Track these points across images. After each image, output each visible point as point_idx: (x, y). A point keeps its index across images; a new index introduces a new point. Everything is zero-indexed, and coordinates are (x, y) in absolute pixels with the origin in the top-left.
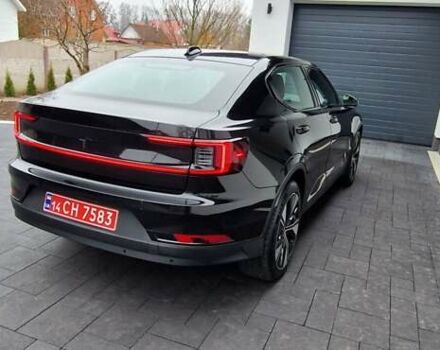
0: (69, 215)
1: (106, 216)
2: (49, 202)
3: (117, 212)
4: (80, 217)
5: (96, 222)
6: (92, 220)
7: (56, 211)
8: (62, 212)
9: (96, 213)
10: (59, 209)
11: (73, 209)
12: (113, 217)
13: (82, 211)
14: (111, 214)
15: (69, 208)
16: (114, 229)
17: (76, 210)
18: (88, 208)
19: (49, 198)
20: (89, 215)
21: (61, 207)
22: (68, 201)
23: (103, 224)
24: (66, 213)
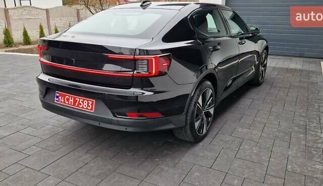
0: (68, 104)
1: (88, 103)
2: (57, 97)
4: (74, 105)
5: (83, 107)
7: (61, 102)
8: (64, 102)
9: (83, 102)
10: (63, 101)
11: (70, 100)
12: (92, 104)
13: (75, 101)
14: (91, 102)
15: (68, 100)
17: (72, 101)
19: (58, 95)
21: (64, 99)
23: (87, 108)
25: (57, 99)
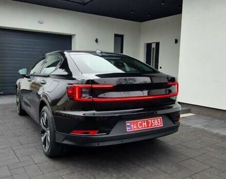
0: (142, 128)
2: (128, 126)
3: (161, 118)
4: (148, 126)
5: (155, 125)
6: (153, 125)
11: (143, 124)
13: (148, 123)
15: (141, 125)
16: (162, 126)
17: (145, 124)
18: (150, 121)
19: (128, 124)
20: (152, 124)
21: (137, 126)
22: (139, 122)
23: (158, 125)
24: (141, 127)
25: (129, 128)
